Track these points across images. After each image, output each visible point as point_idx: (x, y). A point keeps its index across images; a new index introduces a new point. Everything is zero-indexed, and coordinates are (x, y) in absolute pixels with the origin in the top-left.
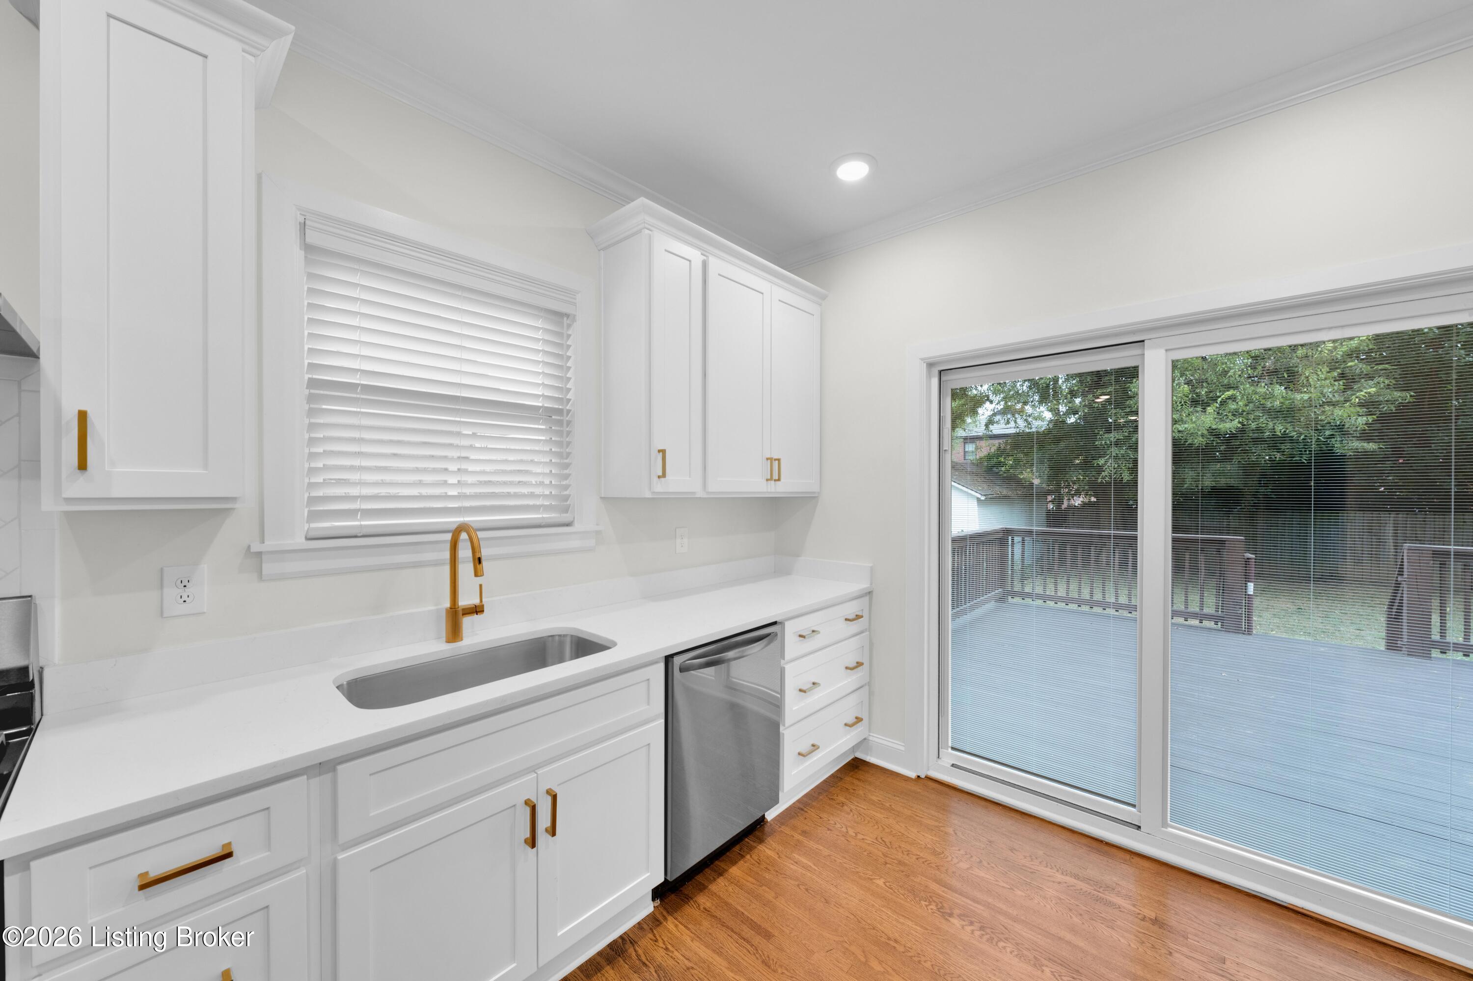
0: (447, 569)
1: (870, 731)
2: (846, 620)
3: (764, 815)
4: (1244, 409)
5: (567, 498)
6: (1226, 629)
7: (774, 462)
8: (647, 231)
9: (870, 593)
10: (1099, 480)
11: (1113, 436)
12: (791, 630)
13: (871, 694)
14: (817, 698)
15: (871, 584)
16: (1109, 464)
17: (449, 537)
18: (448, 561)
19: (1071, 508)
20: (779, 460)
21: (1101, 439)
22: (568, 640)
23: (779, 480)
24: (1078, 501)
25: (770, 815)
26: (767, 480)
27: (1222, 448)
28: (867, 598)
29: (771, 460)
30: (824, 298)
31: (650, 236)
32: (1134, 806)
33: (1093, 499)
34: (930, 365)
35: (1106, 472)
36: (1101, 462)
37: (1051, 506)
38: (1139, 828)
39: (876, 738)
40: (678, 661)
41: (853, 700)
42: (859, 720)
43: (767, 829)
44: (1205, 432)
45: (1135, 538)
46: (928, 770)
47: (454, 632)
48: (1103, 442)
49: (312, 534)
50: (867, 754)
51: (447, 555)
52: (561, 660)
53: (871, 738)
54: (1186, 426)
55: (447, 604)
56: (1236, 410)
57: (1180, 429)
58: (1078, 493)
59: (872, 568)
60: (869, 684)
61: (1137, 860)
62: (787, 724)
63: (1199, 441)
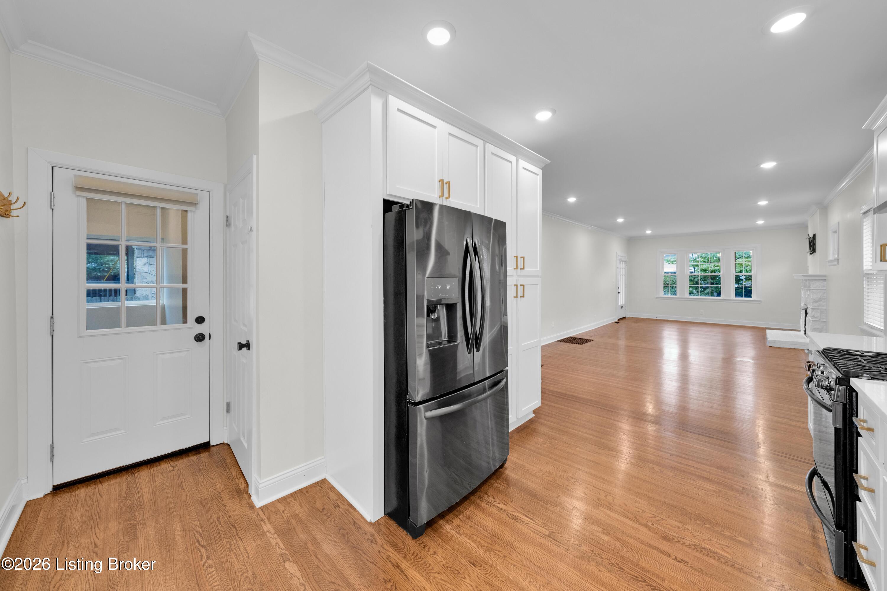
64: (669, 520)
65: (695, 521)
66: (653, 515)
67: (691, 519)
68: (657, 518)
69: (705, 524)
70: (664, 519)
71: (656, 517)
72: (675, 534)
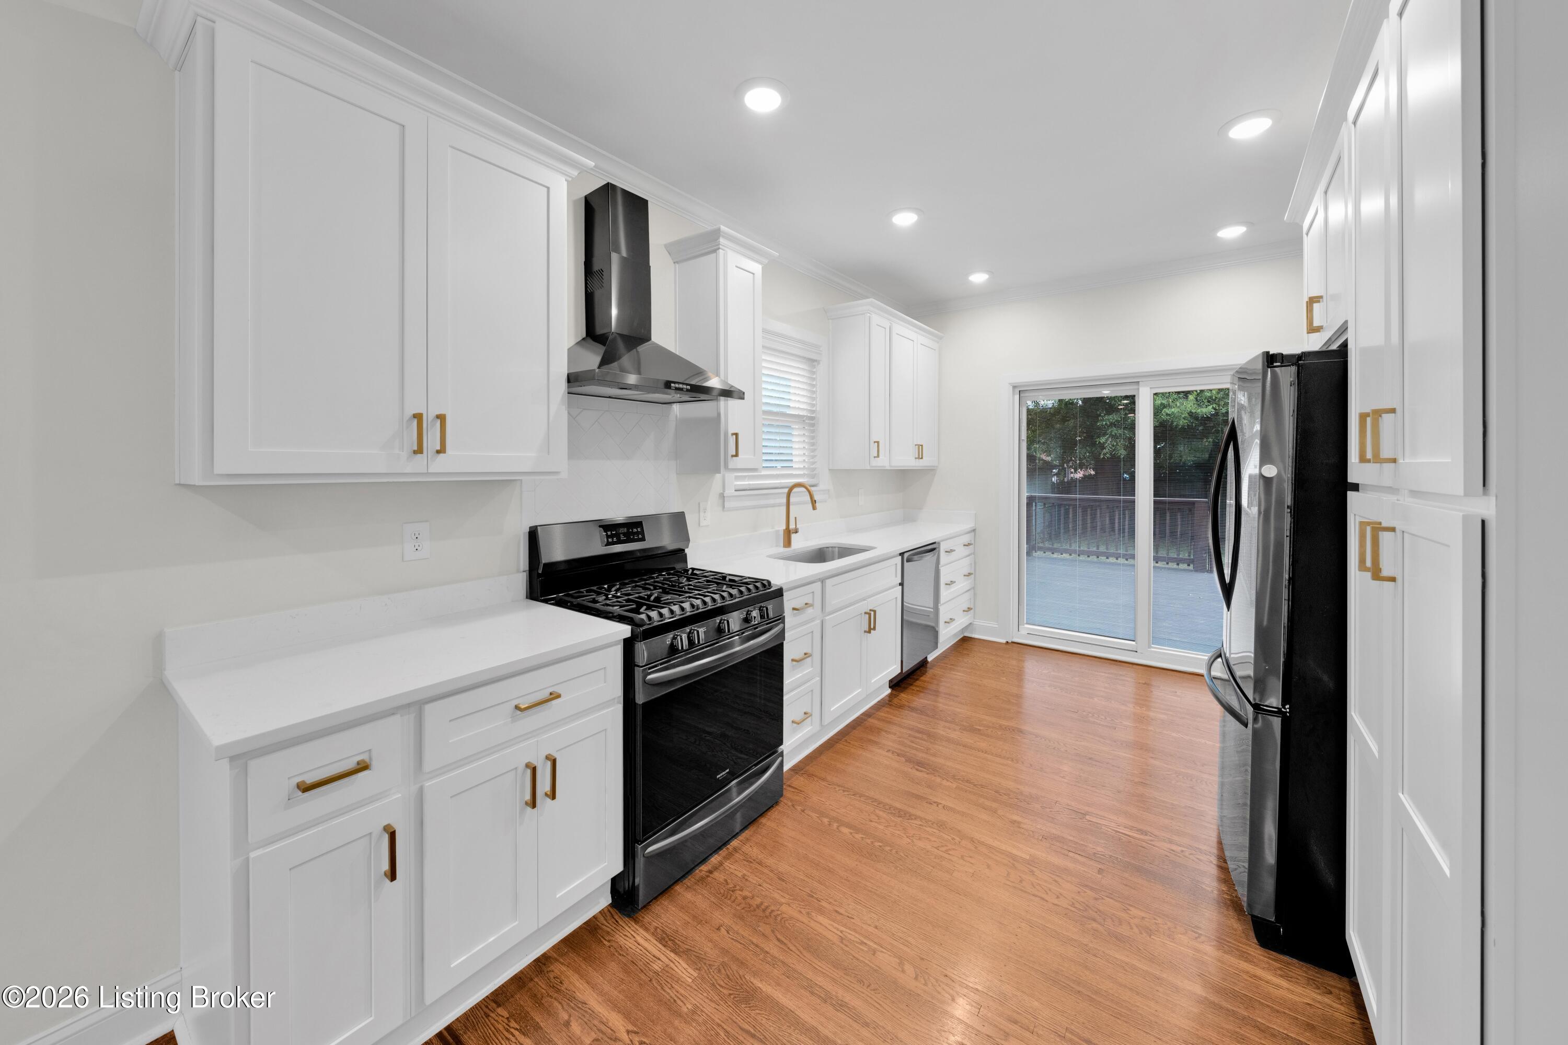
0: (784, 509)
1: (974, 619)
2: (964, 545)
3: (926, 658)
4: (1217, 396)
5: (814, 469)
6: (1196, 570)
7: (920, 447)
8: (869, 315)
9: (974, 530)
10: (1102, 456)
11: (1113, 417)
12: (943, 547)
13: (975, 594)
14: (954, 588)
15: (975, 524)
16: (1109, 442)
17: (786, 490)
18: (785, 504)
19: (1073, 481)
20: (922, 446)
21: (1103, 420)
22: (837, 549)
23: (922, 458)
24: (1079, 475)
25: (930, 659)
26: (916, 458)
27: (1200, 428)
28: (973, 533)
29: (919, 445)
30: (941, 338)
31: (870, 317)
32: (1134, 641)
33: (1093, 472)
34: (1014, 387)
35: (1107, 450)
36: (1103, 440)
37: (1054, 479)
38: (1137, 652)
39: (977, 622)
40: (906, 555)
41: (967, 596)
42: (969, 609)
43: (928, 665)
44: (1187, 415)
45: (1133, 502)
46: (1013, 638)
47: (788, 543)
48: (1104, 423)
49: (738, 488)
50: (972, 633)
51: (784, 500)
52: (833, 559)
53: (975, 623)
54: (1173, 410)
55: (784, 527)
56: (1211, 397)
57: (1168, 412)
58: (1081, 466)
59: (976, 514)
60: (974, 588)
61: (1135, 666)
62: (941, 603)
63: (1182, 422)
64: (929, 847)
65: (891, 850)
66: (949, 854)
67: (896, 852)
68: (944, 849)
69: (880, 846)
70: (936, 848)
71: (946, 852)
72: (928, 829)
